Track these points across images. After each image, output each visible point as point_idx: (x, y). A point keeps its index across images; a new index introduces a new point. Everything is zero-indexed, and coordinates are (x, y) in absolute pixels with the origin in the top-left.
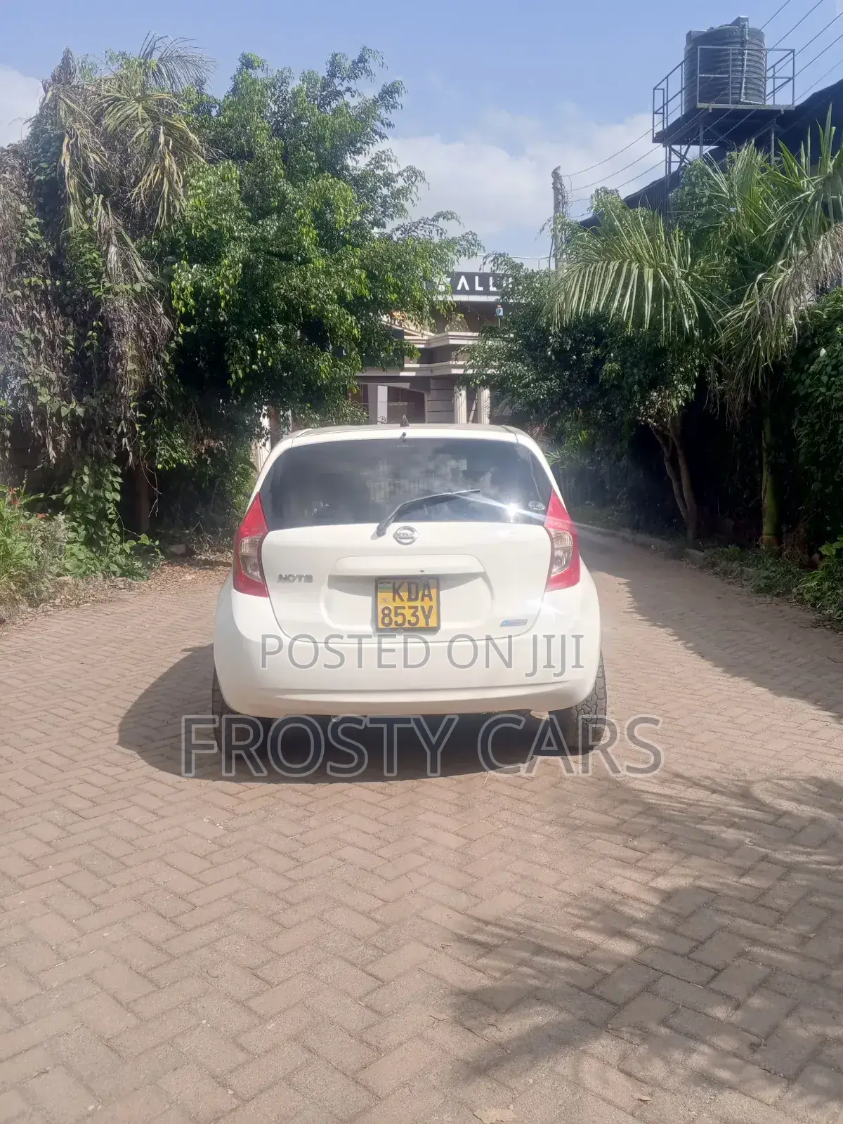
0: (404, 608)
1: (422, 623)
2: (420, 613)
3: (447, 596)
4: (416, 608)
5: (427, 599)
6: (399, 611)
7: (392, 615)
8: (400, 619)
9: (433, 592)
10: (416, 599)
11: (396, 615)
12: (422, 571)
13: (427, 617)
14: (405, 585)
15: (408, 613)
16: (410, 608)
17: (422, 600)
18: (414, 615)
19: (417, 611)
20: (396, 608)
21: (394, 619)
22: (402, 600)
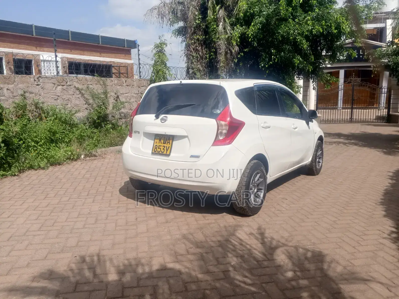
0: (161, 146)
1: (165, 153)
2: (165, 149)
3: (176, 144)
4: (165, 146)
5: (168, 144)
6: (160, 147)
7: (157, 148)
8: (159, 150)
9: (171, 141)
10: (165, 143)
11: (159, 148)
12: (165, 133)
13: (167, 150)
14: (163, 138)
15: (162, 148)
16: (163, 146)
17: (167, 144)
18: (164, 149)
19: (165, 147)
20: (159, 146)
21: (158, 150)
22: (161, 143)
